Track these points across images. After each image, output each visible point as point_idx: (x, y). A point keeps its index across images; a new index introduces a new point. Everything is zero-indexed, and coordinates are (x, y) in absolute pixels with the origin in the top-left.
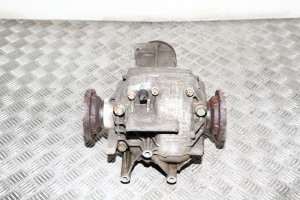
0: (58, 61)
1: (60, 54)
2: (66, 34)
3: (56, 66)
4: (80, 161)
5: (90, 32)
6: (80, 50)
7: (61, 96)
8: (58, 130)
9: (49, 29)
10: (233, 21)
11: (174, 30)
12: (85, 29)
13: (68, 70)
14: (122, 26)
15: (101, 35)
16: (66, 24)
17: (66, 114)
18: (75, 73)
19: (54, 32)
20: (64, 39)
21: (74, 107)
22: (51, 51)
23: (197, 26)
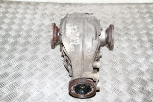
1: (25, 18)
2: (28, 8)
3: (23, 23)
4: (35, 68)
5: (40, 7)
7: (26, 38)
8: (24, 54)
9: (20, 5)
10: (110, 4)
11: (82, 8)
12: (38, 6)
13: (29, 25)
14: (56, 5)
15: (46, 9)
16: (29, 3)
17: (28, 46)
18: (32, 27)
19: (22, 7)
20: (28, 11)
21: (32, 43)
22: (21, 16)
23: (93, 6)
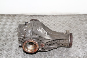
0: (6, 26)
6: (13, 23)
